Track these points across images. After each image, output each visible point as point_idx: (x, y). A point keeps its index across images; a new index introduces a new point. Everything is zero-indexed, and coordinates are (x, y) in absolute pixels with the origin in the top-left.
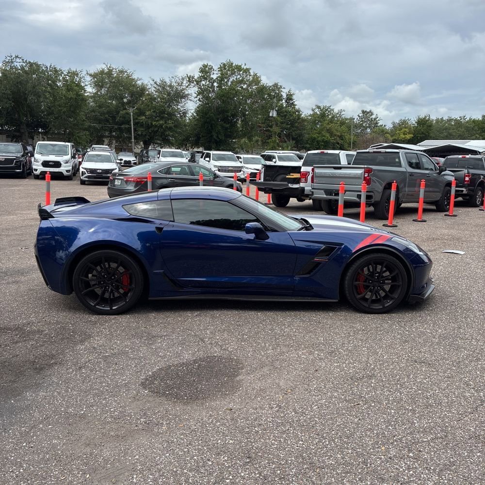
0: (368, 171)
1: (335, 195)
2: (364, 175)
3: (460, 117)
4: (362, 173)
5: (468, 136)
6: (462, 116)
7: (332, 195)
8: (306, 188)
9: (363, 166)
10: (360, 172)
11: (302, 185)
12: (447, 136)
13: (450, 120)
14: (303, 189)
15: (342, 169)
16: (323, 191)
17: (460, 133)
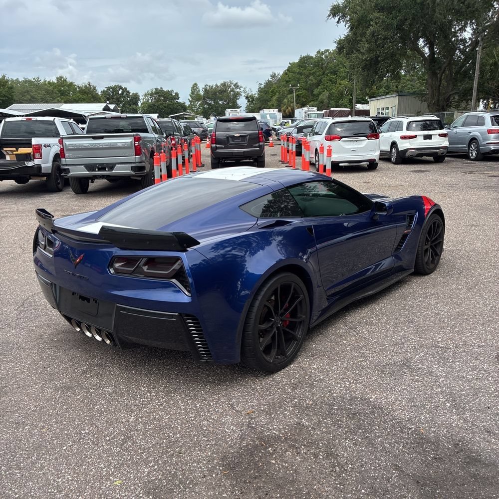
0: (137, 139)
1: (99, 170)
2: (135, 144)
3: (34, 79)
4: (132, 141)
5: (51, 100)
6: (36, 77)
7: (95, 171)
8: (42, 166)
9: (132, 134)
10: (129, 140)
11: (37, 162)
12: (30, 100)
13: (26, 81)
14: (39, 167)
15: (104, 139)
16: (83, 167)
17: (41, 96)
